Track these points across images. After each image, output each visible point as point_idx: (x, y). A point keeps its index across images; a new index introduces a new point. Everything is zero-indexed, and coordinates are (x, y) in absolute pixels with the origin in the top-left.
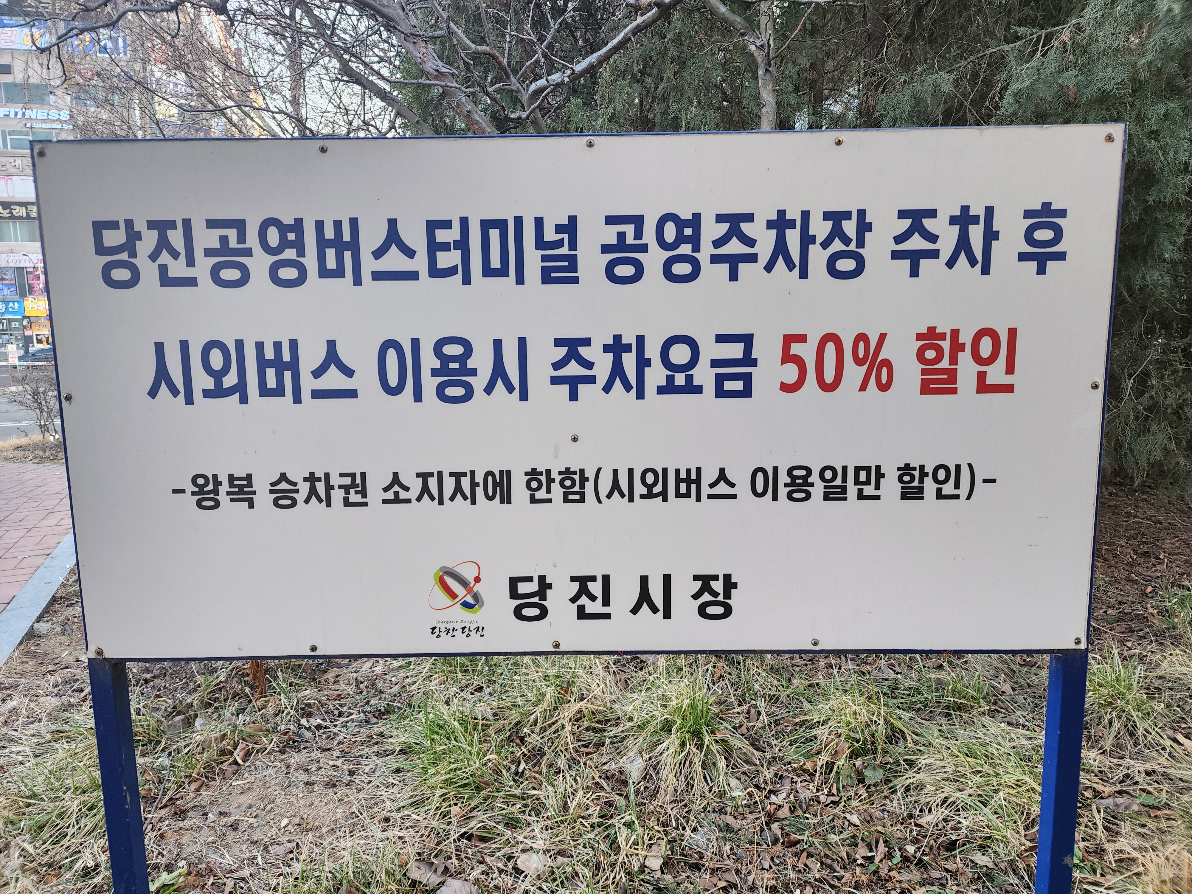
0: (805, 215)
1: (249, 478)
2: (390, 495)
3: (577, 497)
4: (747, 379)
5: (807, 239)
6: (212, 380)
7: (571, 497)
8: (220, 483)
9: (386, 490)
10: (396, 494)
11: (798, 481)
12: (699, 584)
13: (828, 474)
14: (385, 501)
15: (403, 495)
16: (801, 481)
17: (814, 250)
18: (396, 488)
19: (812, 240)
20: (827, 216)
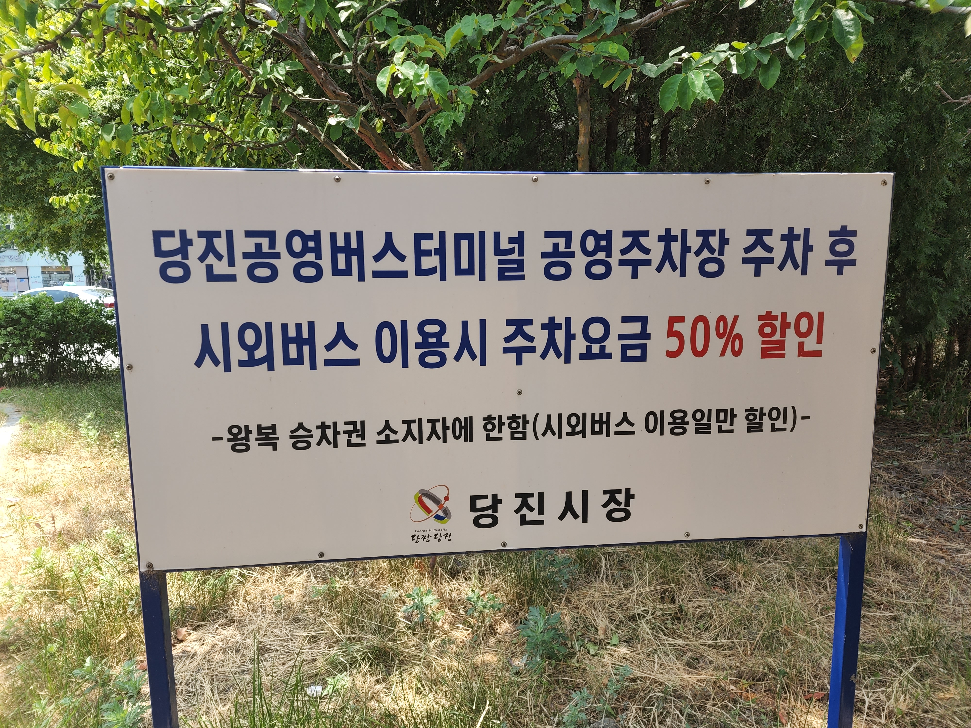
0: (684, 232)
1: (274, 427)
2: (382, 437)
3: (521, 435)
4: (643, 348)
5: (686, 249)
6: (246, 353)
7: (516, 436)
8: (251, 432)
9: (379, 433)
10: (387, 436)
11: (678, 421)
12: (608, 496)
13: (698, 415)
14: (379, 442)
15: (392, 437)
16: (680, 421)
17: (691, 258)
18: (387, 432)
19: (689, 250)
20: (699, 233)
